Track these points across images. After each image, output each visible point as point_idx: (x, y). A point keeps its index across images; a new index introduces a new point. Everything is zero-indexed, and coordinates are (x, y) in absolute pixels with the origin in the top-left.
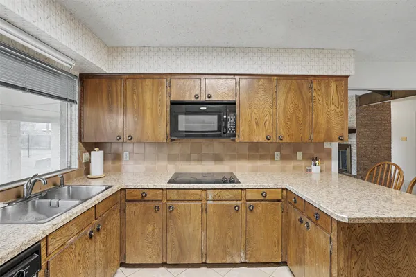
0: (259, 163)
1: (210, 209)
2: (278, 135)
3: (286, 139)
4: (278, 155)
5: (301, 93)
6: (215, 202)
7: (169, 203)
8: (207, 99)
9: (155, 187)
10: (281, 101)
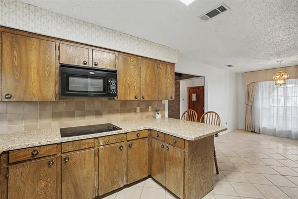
0: (127, 115)
1: (102, 153)
2: (142, 96)
3: (146, 98)
4: (138, 109)
5: (154, 70)
6: (106, 147)
7: (64, 156)
8: (94, 66)
9: (48, 143)
10: (143, 74)
